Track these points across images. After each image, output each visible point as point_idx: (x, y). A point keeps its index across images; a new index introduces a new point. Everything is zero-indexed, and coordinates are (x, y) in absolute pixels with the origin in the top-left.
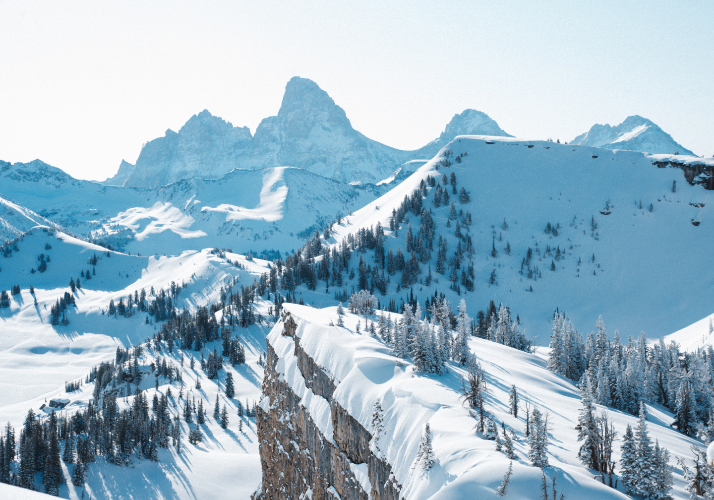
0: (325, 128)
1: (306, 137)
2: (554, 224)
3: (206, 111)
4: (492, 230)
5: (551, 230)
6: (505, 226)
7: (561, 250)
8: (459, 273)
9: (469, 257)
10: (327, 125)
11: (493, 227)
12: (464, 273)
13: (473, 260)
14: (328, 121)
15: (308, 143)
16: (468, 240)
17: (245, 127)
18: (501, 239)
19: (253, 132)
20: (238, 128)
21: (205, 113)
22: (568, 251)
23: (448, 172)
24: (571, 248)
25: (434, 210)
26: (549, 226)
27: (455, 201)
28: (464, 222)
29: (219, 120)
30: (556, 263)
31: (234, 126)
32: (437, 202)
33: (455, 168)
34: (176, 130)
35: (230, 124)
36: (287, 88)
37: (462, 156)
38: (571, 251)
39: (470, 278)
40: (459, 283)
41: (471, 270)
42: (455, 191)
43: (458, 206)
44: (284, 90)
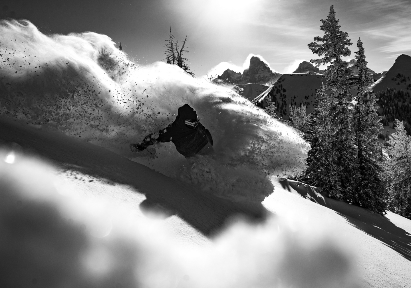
0: (262, 71)
1: (257, 74)
2: (307, 96)
3: (228, 69)
4: (291, 99)
5: (306, 98)
6: (295, 98)
7: (309, 102)
8: (282, 111)
9: (285, 106)
10: (263, 69)
11: (292, 98)
12: (284, 111)
13: (286, 107)
14: (263, 68)
15: (258, 75)
16: (285, 102)
17: (240, 73)
18: (294, 101)
19: (242, 74)
20: (238, 73)
21: (228, 70)
22: (311, 103)
23: (280, 84)
24: (312, 102)
25: (276, 95)
26: (306, 96)
27: (282, 92)
28: (284, 97)
29: (232, 71)
30: (308, 106)
31: (237, 72)
32: (277, 93)
33: (282, 83)
34: (221, 75)
35: (235, 72)
36: (251, 60)
37: (284, 79)
38: (312, 103)
39: (285, 112)
40: (282, 114)
41: (286, 110)
42: (282, 89)
43: (283, 93)
44: (250, 61)
